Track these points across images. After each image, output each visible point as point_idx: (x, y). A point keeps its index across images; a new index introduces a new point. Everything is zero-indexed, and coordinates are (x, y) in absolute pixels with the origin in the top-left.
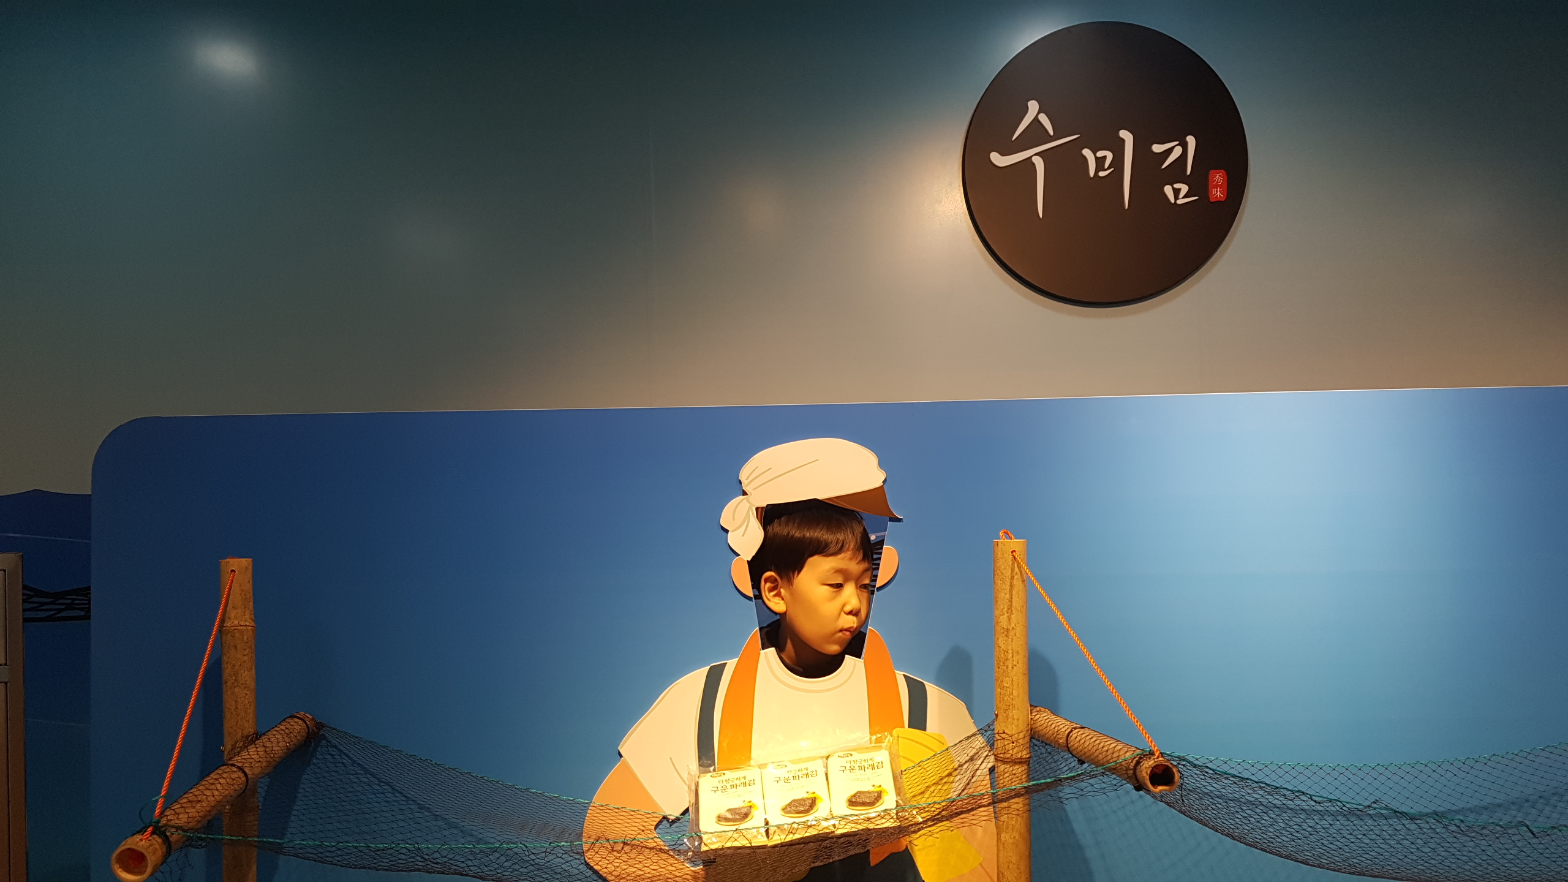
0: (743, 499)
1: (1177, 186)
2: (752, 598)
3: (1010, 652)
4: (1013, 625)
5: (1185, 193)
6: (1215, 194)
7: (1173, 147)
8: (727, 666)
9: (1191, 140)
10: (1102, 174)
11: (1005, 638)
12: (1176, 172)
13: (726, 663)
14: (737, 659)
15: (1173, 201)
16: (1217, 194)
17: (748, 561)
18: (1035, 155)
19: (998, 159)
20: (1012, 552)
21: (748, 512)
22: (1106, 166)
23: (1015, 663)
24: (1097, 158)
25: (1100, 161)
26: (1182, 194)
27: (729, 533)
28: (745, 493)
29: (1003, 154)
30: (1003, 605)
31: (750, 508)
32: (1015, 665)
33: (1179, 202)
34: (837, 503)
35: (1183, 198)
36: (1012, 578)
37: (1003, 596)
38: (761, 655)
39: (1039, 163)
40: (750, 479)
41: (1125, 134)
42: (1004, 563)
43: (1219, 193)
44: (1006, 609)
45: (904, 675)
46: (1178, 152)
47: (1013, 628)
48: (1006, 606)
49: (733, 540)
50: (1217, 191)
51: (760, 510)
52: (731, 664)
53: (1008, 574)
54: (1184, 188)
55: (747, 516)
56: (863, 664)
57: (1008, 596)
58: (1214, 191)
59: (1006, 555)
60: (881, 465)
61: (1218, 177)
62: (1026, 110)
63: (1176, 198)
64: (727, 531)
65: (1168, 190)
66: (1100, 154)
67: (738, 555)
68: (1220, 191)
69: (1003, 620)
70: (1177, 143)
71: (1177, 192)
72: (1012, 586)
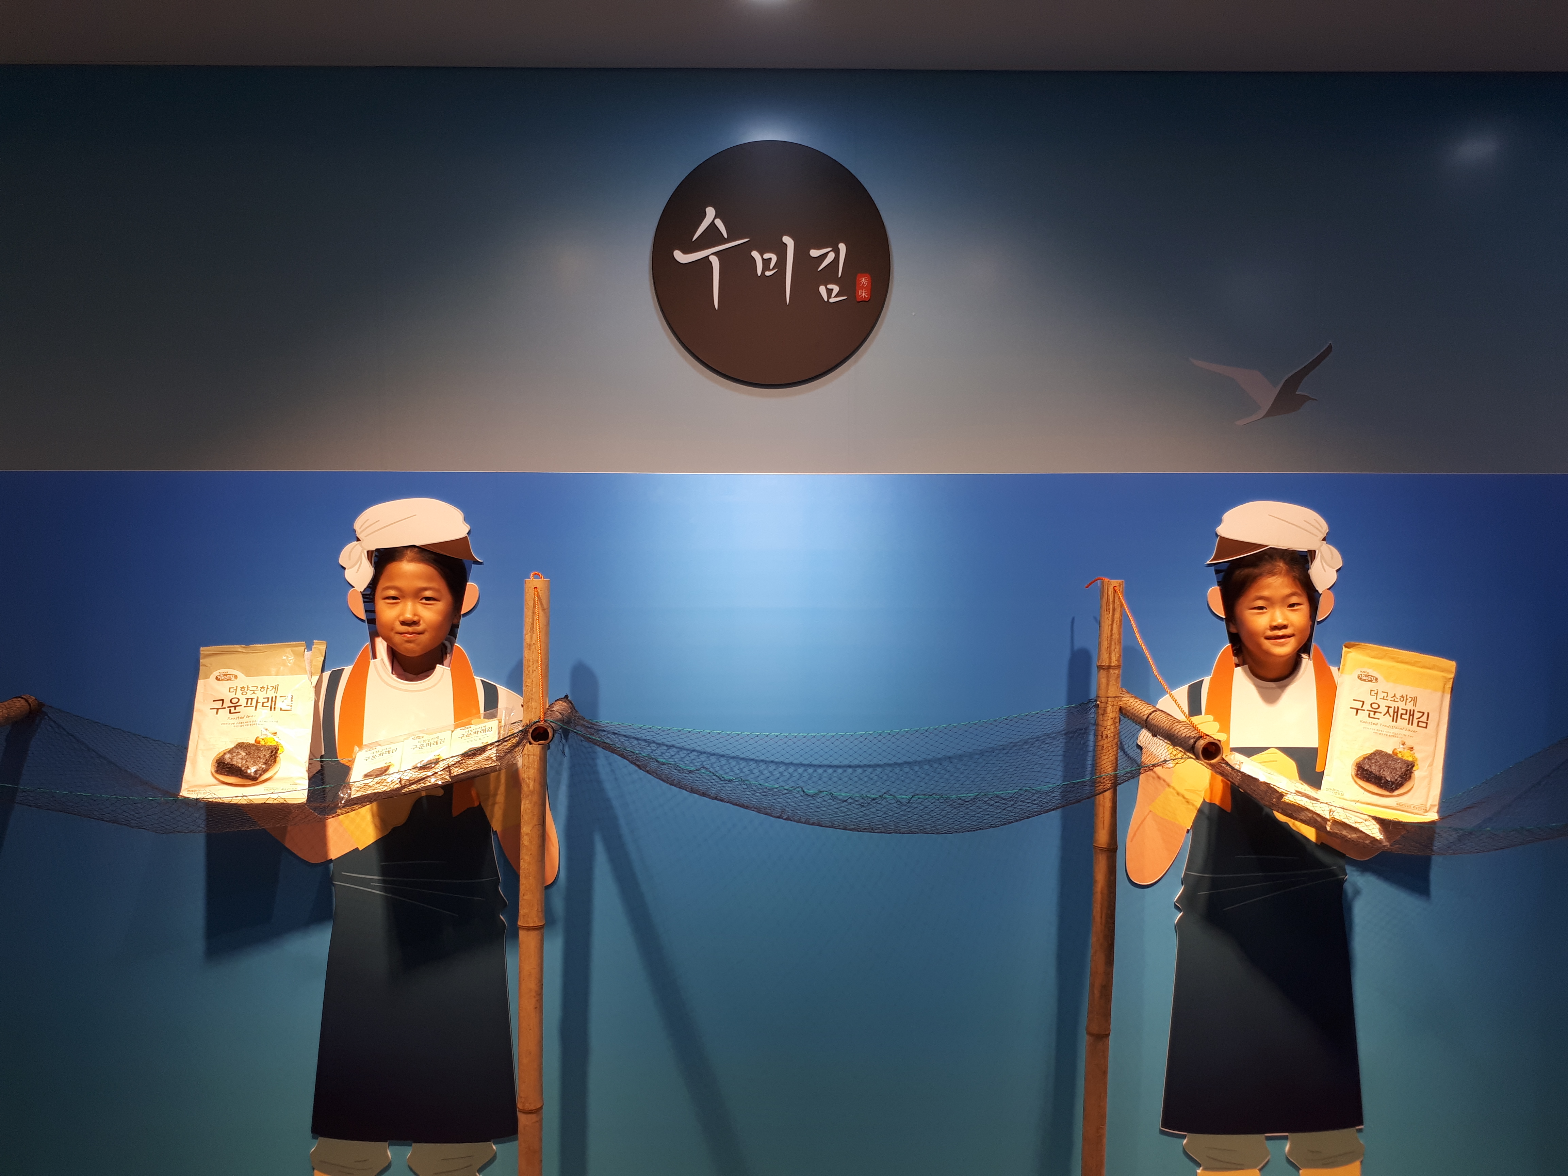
0: (357, 545)
1: (830, 286)
2: (365, 620)
3: (531, 660)
4: (534, 642)
5: (837, 292)
6: (861, 295)
7: (828, 253)
8: (345, 670)
9: (842, 247)
10: (768, 273)
11: (528, 651)
12: (830, 274)
13: (344, 669)
14: (352, 666)
15: (826, 300)
16: (863, 294)
17: (361, 592)
18: (712, 254)
19: (681, 257)
20: (535, 588)
21: (361, 554)
22: (771, 267)
23: (534, 669)
24: (763, 260)
25: (766, 262)
26: (834, 294)
27: (346, 570)
28: (358, 540)
29: (686, 251)
30: (527, 627)
31: (362, 551)
32: (535, 670)
33: (831, 300)
34: (430, 548)
35: (835, 297)
36: (534, 607)
37: (528, 620)
38: (371, 664)
39: (715, 261)
40: (362, 529)
41: (787, 240)
42: (529, 595)
43: (864, 294)
44: (529, 630)
45: (481, 680)
46: (831, 256)
47: (534, 644)
48: (529, 628)
49: (349, 575)
50: (862, 292)
51: (370, 552)
52: (348, 670)
53: (531, 603)
54: (836, 289)
55: (360, 558)
56: (450, 672)
57: (531, 620)
58: (860, 292)
59: (530, 591)
60: (467, 519)
61: (863, 280)
62: (704, 215)
63: (829, 296)
64: (344, 568)
65: (822, 290)
66: (766, 256)
67: (353, 587)
68: (865, 292)
69: (527, 638)
70: (830, 249)
71: (830, 292)
72: (534, 613)
